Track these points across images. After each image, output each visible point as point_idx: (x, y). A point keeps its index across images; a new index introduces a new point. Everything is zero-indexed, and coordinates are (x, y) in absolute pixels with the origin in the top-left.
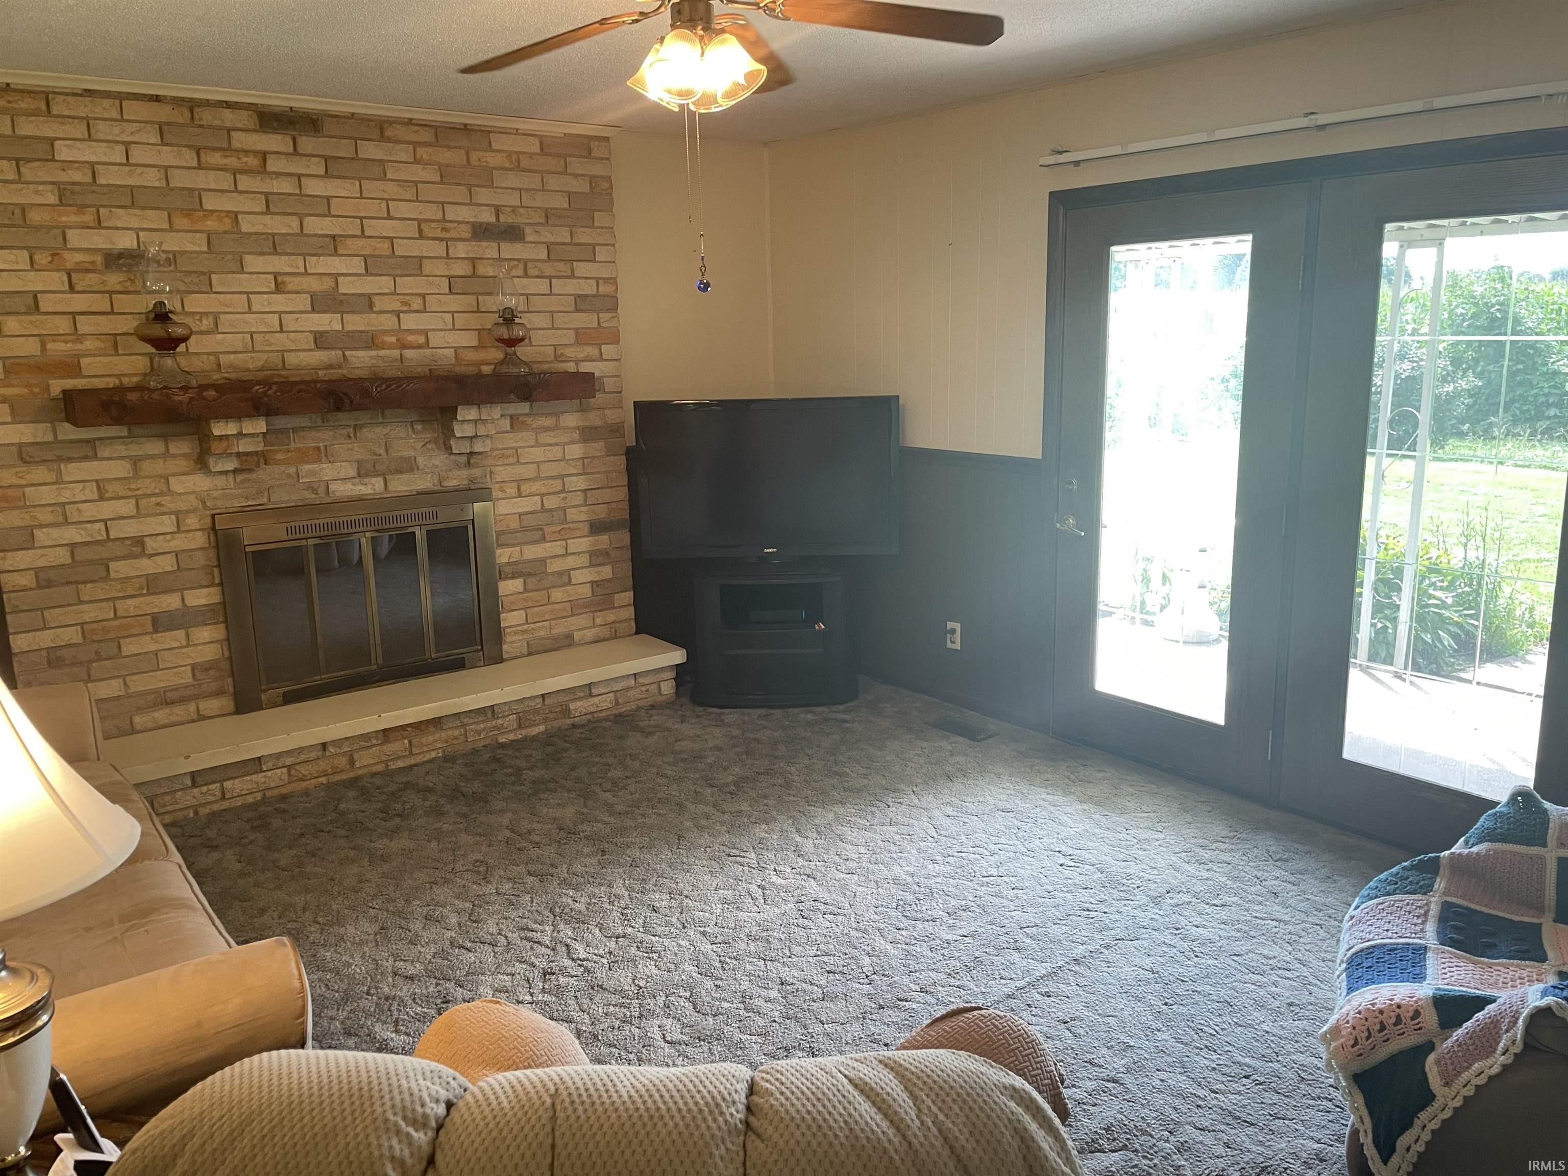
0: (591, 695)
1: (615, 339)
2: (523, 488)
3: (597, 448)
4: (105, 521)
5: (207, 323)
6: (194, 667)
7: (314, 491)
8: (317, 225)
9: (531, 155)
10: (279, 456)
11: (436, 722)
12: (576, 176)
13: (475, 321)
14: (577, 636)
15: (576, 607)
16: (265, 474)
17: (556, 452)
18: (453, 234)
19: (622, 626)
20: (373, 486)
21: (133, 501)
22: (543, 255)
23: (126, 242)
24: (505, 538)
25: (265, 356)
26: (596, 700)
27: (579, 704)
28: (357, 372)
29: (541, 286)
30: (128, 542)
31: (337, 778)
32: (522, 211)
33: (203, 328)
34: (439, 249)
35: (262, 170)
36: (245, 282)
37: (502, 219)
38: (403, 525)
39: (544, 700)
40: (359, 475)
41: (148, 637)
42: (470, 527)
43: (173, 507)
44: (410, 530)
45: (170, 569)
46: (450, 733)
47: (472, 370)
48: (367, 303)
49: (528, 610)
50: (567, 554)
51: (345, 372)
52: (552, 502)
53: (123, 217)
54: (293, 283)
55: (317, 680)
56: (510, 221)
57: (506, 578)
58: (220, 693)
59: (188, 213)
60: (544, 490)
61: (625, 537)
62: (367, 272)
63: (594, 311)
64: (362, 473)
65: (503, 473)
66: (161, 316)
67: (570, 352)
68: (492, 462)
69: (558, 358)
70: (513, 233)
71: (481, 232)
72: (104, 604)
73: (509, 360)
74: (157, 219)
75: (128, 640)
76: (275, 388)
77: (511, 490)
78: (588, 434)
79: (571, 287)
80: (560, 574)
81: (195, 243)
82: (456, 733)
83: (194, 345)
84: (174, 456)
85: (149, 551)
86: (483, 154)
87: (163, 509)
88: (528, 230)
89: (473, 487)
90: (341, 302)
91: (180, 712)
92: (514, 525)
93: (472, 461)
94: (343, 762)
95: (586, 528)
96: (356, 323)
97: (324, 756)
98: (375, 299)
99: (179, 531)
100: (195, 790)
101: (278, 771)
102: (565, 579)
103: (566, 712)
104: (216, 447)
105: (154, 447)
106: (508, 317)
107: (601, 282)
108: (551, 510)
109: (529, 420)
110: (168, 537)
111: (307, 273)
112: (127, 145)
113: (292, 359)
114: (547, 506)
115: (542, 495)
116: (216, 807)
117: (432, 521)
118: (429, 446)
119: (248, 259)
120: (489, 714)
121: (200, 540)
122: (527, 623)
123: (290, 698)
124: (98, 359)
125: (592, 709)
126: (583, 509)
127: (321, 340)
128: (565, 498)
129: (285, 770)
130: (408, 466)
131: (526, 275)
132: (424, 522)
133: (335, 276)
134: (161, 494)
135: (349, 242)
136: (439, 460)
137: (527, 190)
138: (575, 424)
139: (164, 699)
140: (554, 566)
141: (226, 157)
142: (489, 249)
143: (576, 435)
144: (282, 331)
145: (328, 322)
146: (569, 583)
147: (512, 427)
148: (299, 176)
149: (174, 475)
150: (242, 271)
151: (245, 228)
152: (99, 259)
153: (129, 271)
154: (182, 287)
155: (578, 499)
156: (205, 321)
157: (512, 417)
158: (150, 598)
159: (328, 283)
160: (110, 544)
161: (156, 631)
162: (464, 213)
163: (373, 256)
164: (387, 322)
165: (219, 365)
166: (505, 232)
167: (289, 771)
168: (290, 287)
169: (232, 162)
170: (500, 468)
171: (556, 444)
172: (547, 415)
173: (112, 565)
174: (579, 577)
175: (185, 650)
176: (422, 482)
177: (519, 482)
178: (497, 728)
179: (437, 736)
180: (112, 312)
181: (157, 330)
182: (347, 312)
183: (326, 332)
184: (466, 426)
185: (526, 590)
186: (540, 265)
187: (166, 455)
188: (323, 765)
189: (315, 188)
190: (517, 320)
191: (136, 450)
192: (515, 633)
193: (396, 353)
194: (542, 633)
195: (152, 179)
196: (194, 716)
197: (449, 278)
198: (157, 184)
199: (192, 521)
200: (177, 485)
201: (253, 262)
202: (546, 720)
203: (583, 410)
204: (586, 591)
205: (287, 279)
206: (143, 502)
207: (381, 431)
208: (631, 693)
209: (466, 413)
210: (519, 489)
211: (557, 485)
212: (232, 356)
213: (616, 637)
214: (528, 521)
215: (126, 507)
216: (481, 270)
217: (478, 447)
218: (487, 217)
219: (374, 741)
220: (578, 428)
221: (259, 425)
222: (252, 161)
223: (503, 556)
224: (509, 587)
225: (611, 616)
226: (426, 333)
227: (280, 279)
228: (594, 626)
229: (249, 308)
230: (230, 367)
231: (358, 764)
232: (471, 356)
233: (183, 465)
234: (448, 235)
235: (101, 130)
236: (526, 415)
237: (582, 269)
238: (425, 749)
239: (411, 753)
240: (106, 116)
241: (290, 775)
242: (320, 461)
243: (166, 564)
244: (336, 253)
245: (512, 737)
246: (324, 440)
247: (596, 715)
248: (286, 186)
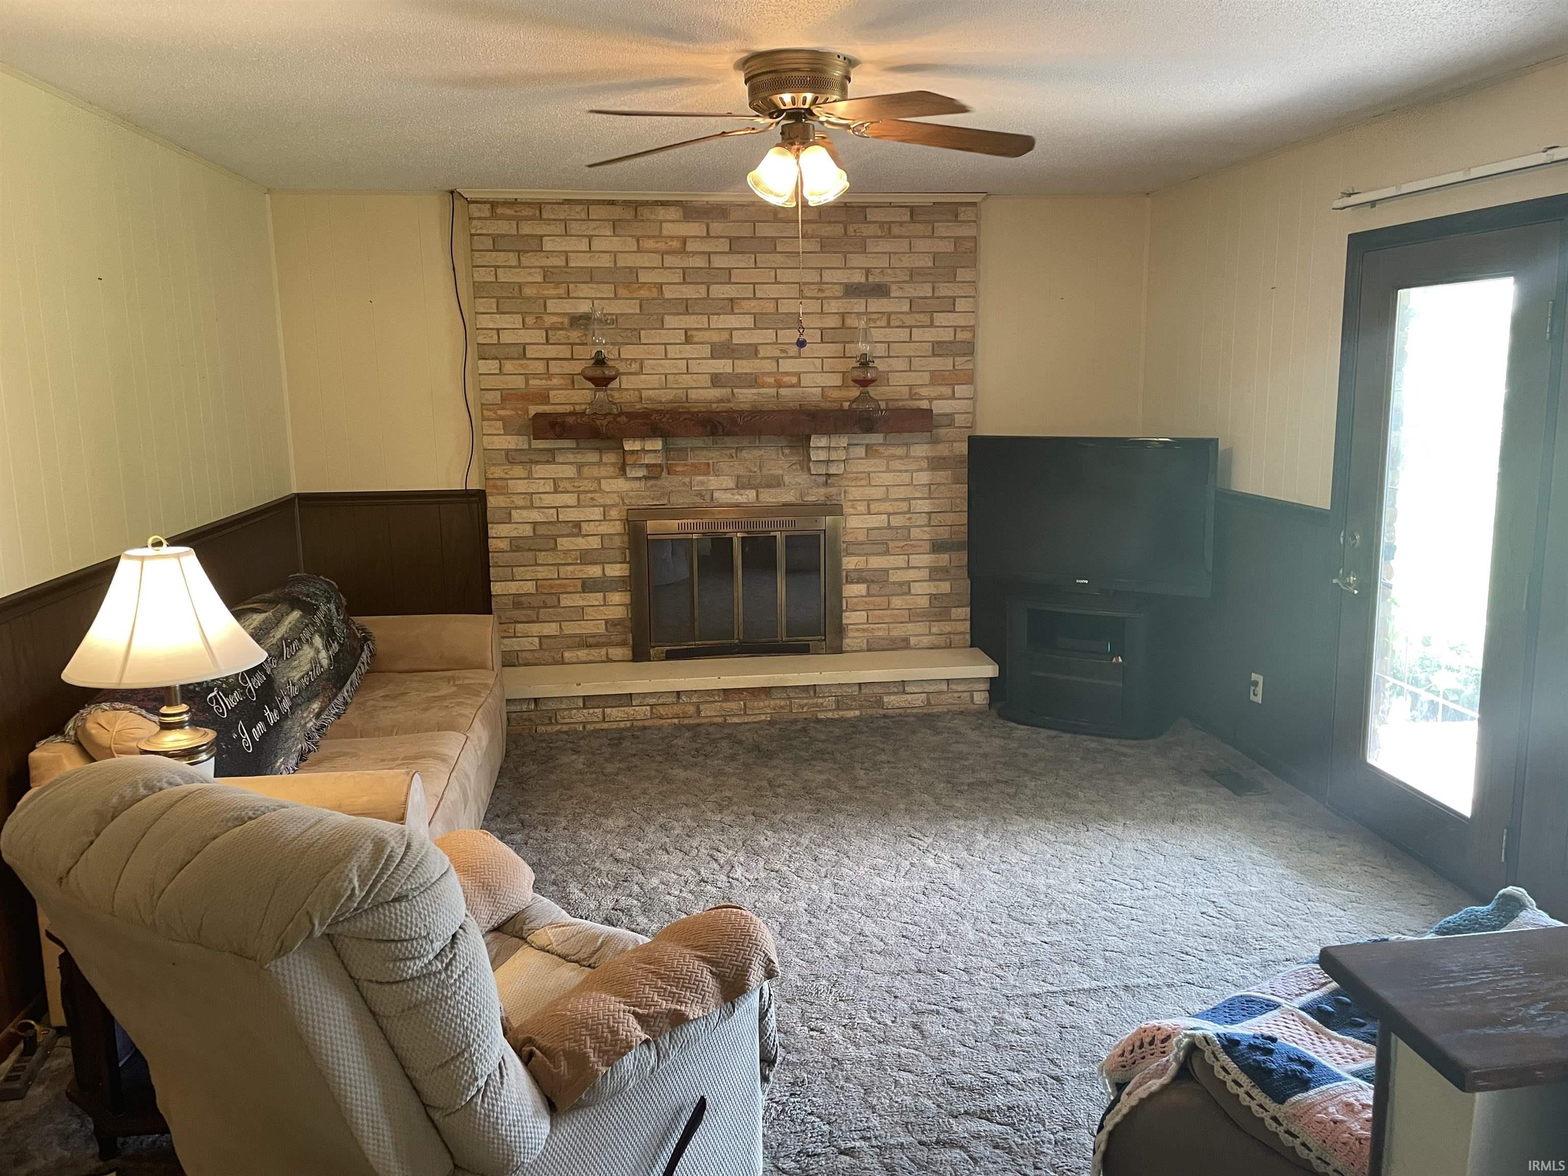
0: (904, 692)
1: (969, 378)
2: (872, 506)
3: (943, 476)
4: (556, 508)
5: (635, 367)
6: (607, 622)
7: (702, 497)
8: (720, 291)
9: (901, 224)
10: (679, 469)
11: (767, 691)
12: (941, 238)
13: (842, 365)
14: (913, 641)
15: (913, 615)
16: (667, 482)
17: (905, 478)
18: (828, 294)
19: (957, 637)
20: (748, 496)
21: (576, 495)
22: (906, 308)
23: (584, 308)
24: (856, 548)
25: (675, 391)
26: (909, 697)
27: (893, 698)
28: (742, 405)
29: (904, 334)
30: (571, 525)
31: (686, 721)
32: (890, 271)
33: (633, 370)
34: (815, 306)
35: (683, 251)
36: (664, 336)
37: (871, 279)
38: (767, 529)
39: (860, 689)
40: (737, 487)
41: (578, 595)
42: (822, 536)
43: (601, 501)
44: (772, 534)
45: (596, 547)
46: (778, 702)
47: (835, 406)
48: (753, 351)
49: (870, 613)
50: (909, 568)
51: (732, 405)
52: (897, 521)
53: (585, 290)
54: (698, 336)
55: (692, 645)
56: (877, 280)
57: (852, 583)
58: (623, 644)
59: (627, 286)
60: (890, 510)
61: (963, 556)
62: (756, 327)
63: (951, 355)
64: (740, 485)
65: (855, 493)
66: (600, 361)
67: (924, 392)
68: (846, 483)
69: (913, 396)
70: (881, 291)
71: (852, 291)
72: (551, 568)
73: (864, 397)
74: (607, 290)
75: (565, 596)
76: (668, 416)
77: (862, 508)
78: (936, 464)
79: (930, 335)
80: (901, 584)
81: (631, 308)
82: (783, 703)
83: (626, 382)
84: (606, 464)
85: (584, 532)
86: (861, 226)
87: (595, 503)
88: (894, 287)
89: (828, 503)
90: (733, 351)
91: (595, 653)
92: (862, 537)
93: (829, 481)
94: (691, 709)
95: (927, 546)
96: (745, 366)
97: (678, 702)
98: (759, 347)
99: (605, 520)
100: (585, 711)
101: (644, 708)
102: (905, 588)
103: (879, 703)
104: (630, 460)
105: (593, 457)
106: (865, 362)
107: (958, 330)
108: (897, 528)
109: (882, 449)
110: (597, 523)
111: (709, 329)
112: (590, 238)
113: (693, 395)
114: (892, 524)
115: (889, 514)
116: (598, 726)
117: (790, 529)
118: (794, 467)
119: (667, 318)
120: (812, 693)
121: (618, 527)
122: (868, 623)
123: (671, 656)
124: (561, 392)
125: (903, 704)
126: (926, 529)
127: (716, 380)
128: (910, 519)
129: (648, 708)
130: (776, 483)
131: (889, 326)
132: (784, 528)
133: (731, 330)
134: (595, 491)
135: (744, 303)
136: (802, 479)
137: (896, 253)
138: (924, 454)
139: (584, 642)
140: (894, 577)
141: (657, 242)
142: (858, 305)
143: (925, 465)
144: (688, 373)
145: (724, 366)
146: (909, 593)
147: (866, 454)
148: (709, 254)
149: (605, 478)
150: (662, 328)
151: (667, 295)
152: (566, 320)
153: (586, 329)
154: (620, 340)
155: (923, 520)
156: (633, 365)
157: (867, 445)
158: (582, 567)
159: (725, 336)
160: (559, 525)
161: (584, 592)
162: (841, 276)
163: (761, 314)
164: (769, 366)
165: (641, 398)
166: (873, 290)
167: (652, 709)
168: (696, 339)
169: (662, 246)
170: (853, 489)
171: (907, 471)
172: (899, 445)
173: (559, 540)
174: (916, 588)
175: (602, 608)
176: (788, 496)
177: (869, 502)
178: (816, 705)
179: (767, 703)
180: (572, 359)
181: (598, 372)
182: (737, 359)
183: (721, 374)
184: (820, 451)
185: (869, 595)
186: (901, 316)
187: (600, 463)
188: (676, 709)
189: (719, 262)
190: (871, 364)
191: (580, 458)
192: (857, 630)
193: (773, 391)
194: (881, 634)
195: (605, 261)
196: (604, 658)
197: (822, 329)
198: (608, 265)
199: (614, 513)
200: (606, 485)
201: (670, 321)
202: (861, 707)
203: (935, 441)
204: (924, 602)
205: (694, 333)
206: (582, 496)
207: (757, 453)
208: (943, 697)
209: (818, 441)
210: (868, 508)
211: (904, 506)
212: (651, 392)
213: (950, 647)
214: (874, 535)
215: (571, 499)
216: (850, 322)
217: (832, 471)
218: (858, 278)
219: (717, 698)
220: (927, 458)
221: (657, 444)
222: (676, 244)
223: (850, 563)
224: (853, 590)
225: (947, 627)
226: (798, 375)
227: (689, 333)
228: (930, 634)
229: (666, 355)
230: (648, 400)
231: (703, 714)
232: (835, 394)
233: (611, 470)
234: (823, 295)
235: (574, 228)
236: (881, 444)
237: (941, 319)
238: (757, 712)
239: (745, 713)
240: (578, 217)
241: (652, 712)
242: (708, 474)
243: (595, 543)
244: (732, 312)
245: (830, 715)
246: (712, 458)
247: (908, 711)
248: (700, 262)
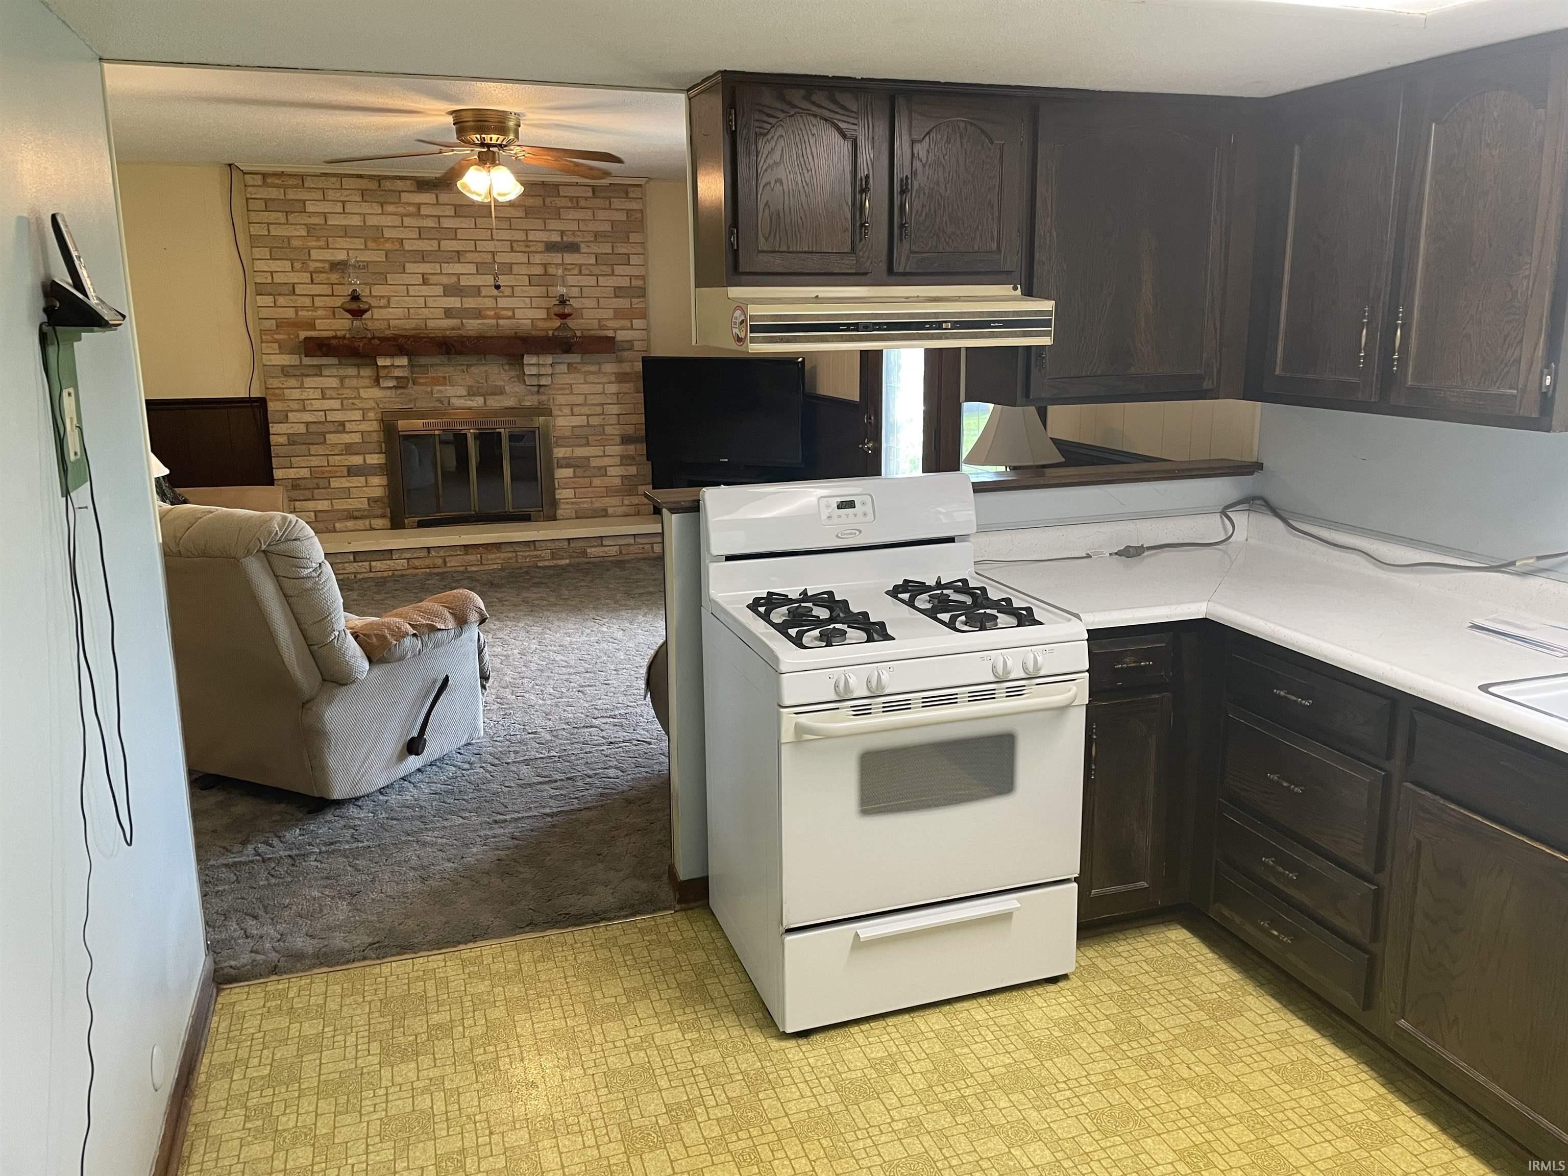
0: (602, 545)
1: (643, 315)
2: (575, 410)
3: (627, 387)
4: (325, 411)
5: (383, 302)
6: (369, 499)
7: (441, 402)
8: (449, 245)
9: (586, 198)
10: (421, 381)
11: (497, 546)
12: (617, 210)
13: (544, 303)
14: (610, 511)
15: (610, 491)
16: (413, 390)
17: (599, 388)
18: (533, 249)
19: (643, 507)
20: (477, 402)
21: (340, 401)
22: (593, 261)
23: (341, 256)
24: (562, 441)
25: (416, 321)
26: (606, 549)
27: (593, 549)
28: (470, 332)
29: (592, 281)
30: (336, 424)
31: (436, 570)
32: (579, 233)
33: (382, 304)
34: (523, 258)
35: (418, 214)
36: (406, 279)
37: (565, 239)
38: (493, 427)
39: (569, 543)
40: (469, 395)
41: (345, 478)
42: (537, 432)
43: (361, 406)
44: (497, 430)
45: (357, 441)
46: (507, 555)
47: (543, 334)
48: (477, 291)
49: (577, 490)
50: (605, 456)
51: (461, 332)
52: (594, 421)
53: (342, 243)
54: (433, 280)
55: (438, 516)
56: (570, 240)
57: (562, 467)
58: (383, 516)
59: (375, 240)
60: (589, 412)
61: (642, 448)
62: (478, 273)
63: (628, 297)
64: (472, 393)
65: (561, 399)
66: (355, 297)
67: (610, 324)
68: (553, 392)
69: (602, 327)
70: (573, 248)
71: (551, 247)
72: (320, 457)
73: (564, 327)
74: (359, 243)
75: (334, 479)
76: (411, 339)
77: (567, 411)
78: (621, 378)
79: (612, 281)
80: (599, 468)
81: (379, 257)
82: (510, 555)
83: (377, 314)
84: (362, 377)
85: (347, 430)
86: (555, 199)
87: (355, 407)
88: (582, 245)
89: (541, 407)
90: (461, 291)
91: (360, 524)
92: (568, 434)
93: (541, 391)
94: (439, 562)
95: (618, 440)
96: (471, 303)
97: (429, 556)
98: (482, 288)
99: (364, 420)
100: (355, 564)
101: (402, 561)
102: (602, 471)
103: (584, 553)
104: (382, 373)
105: (352, 371)
106: (563, 301)
107: (633, 278)
108: (594, 426)
109: (579, 366)
110: (358, 423)
111: (441, 273)
112: (344, 202)
113: (431, 324)
114: (591, 423)
115: (588, 416)
116: (366, 575)
117: (514, 426)
118: (513, 380)
119: (407, 265)
120: (533, 548)
121: (375, 426)
122: (575, 498)
123: (422, 524)
124: (324, 321)
125: (601, 554)
126: (617, 427)
127: (448, 313)
128: (604, 419)
129: (405, 561)
130: (500, 391)
131: (580, 274)
132: (507, 426)
133: (458, 275)
134: (355, 398)
135: (467, 255)
136: (519, 388)
137: (582, 220)
138: (613, 371)
139: (352, 516)
140: (594, 463)
141: (397, 207)
142: (556, 258)
143: (613, 378)
144: (426, 307)
145: (454, 302)
146: (606, 475)
147: (568, 370)
148: (439, 217)
149: (362, 388)
150: (404, 273)
151: (407, 247)
152: (327, 266)
153: (343, 272)
154: (371, 282)
155: (614, 420)
156: (382, 301)
157: (569, 364)
158: (347, 457)
159: (454, 279)
160: (326, 424)
161: (349, 475)
162: (543, 236)
163: (482, 263)
164: (490, 303)
165: (389, 326)
166: (567, 247)
167: (408, 562)
168: (431, 282)
169: (401, 210)
170: (560, 396)
171: (599, 383)
172: (593, 364)
173: (328, 436)
174: (612, 471)
175: (364, 489)
176: (510, 402)
177: (572, 406)
178: (536, 556)
179: (498, 555)
180: (333, 295)
181: (354, 306)
182: (465, 297)
183: (452, 308)
184: (531, 368)
185: (575, 477)
186: (590, 267)
187: (358, 376)
188: (428, 562)
189: (447, 223)
190: (568, 303)
191: (342, 372)
192: (567, 503)
193: (493, 321)
194: (585, 506)
195: (356, 221)
196: (368, 527)
197: (529, 276)
198: (359, 224)
199: (371, 415)
200: (363, 393)
201: (410, 267)
202: (571, 557)
203: (620, 361)
204: (617, 481)
205: (429, 277)
206: (345, 402)
207: (483, 368)
208: (631, 548)
209: (528, 359)
210: (572, 410)
211: (598, 409)
212: (397, 321)
213: (638, 514)
214: (578, 431)
215: (336, 404)
216: (552, 270)
217: (543, 382)
218: (556, 238)
219: (459, 553)
220: (615, 373)
221: (404, 361)
222: (412, 209)
223: (560, 452)
224: (562, 473)
225: (635, 500)
226: (513, 309)
227: (425, 277)
228: (623, 505)
229: (408, 293)
230: (395, 327)
231: (448, 565)
232: (541, 324)
233: (367, 382)
234: (529, 250)
235: (331, 195)
236: (578, 363)
237: (619, 270)
238: (490, 562)
239: (481, 563)
240: (333, 187)
241: (408, 564)
242: (446, 385)
243: (356, 438)
244: (459, 262)
245: (547, 563)
246: (448, 372)
247: (606, 558)
248: (431, 223)
